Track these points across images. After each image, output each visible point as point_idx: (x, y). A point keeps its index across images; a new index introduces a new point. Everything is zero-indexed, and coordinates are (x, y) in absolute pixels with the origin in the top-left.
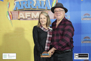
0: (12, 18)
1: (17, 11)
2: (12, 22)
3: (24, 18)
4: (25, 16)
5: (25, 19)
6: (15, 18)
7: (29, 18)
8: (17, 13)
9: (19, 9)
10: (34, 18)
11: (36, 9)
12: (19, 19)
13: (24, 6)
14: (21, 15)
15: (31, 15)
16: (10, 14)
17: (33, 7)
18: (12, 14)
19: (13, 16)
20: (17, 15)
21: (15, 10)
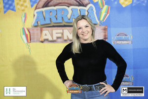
0: (30, 39)
1: (39, 28)
2: (29, 46)
3: (50, 39)
4: (52, 35)
5: (53, 41)
6: (35, 40)
7: (59, 40)
8: (39, 31)
9: (42, 23)
10: (68, 39)
11: (71, 23)
12: (42, 42)
13: (50, 19)
14: (46, 35)
15: (62, 34)
16: (27, 33)
17: (66, 20)
18: (29, 32)
19: (31, 37)
20: (39, 34)
21: (36, 26)
